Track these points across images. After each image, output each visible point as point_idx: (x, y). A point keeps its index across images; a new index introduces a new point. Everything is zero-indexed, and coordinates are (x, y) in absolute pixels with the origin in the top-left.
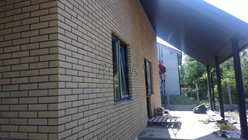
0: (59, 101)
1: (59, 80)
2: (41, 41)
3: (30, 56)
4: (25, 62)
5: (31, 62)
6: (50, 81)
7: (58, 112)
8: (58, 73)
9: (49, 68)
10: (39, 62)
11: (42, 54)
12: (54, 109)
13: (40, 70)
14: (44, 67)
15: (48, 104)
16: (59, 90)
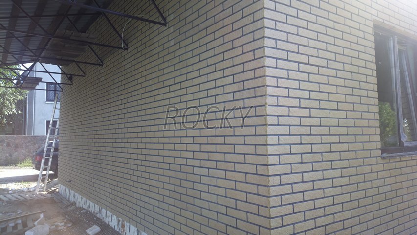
0: (268, 143)
1: (268, 114)
2: (245, 61)
3: (234, 83)
4: (229, 91)
5: (236, 90)
6: (257, 114)
7: (268, 158)
8: (266, 103)
9: (255, 97)
10: (244, 90)
11: (246, 79)
12: (263, 154)
13: (245, 100)
14: (250, 97)
15: (256, 145)
16: (269, 127)
